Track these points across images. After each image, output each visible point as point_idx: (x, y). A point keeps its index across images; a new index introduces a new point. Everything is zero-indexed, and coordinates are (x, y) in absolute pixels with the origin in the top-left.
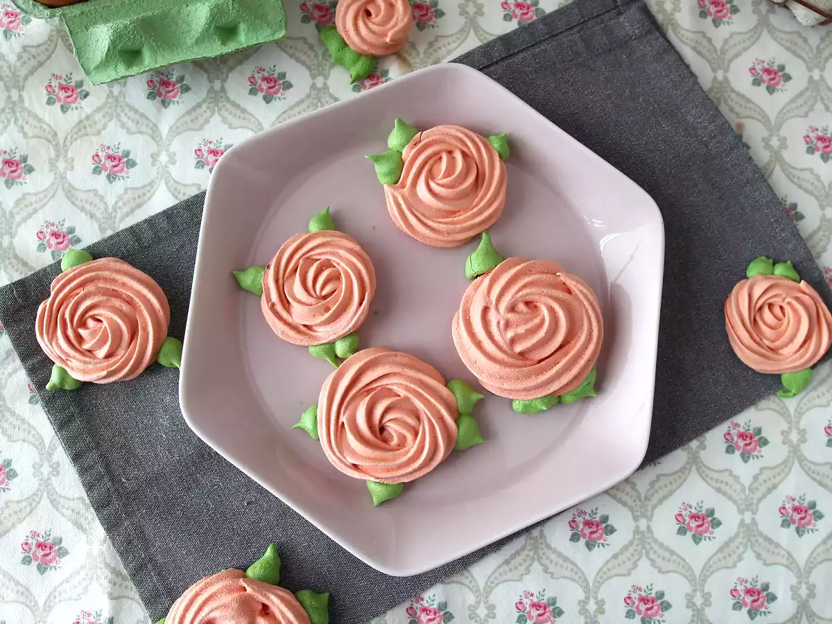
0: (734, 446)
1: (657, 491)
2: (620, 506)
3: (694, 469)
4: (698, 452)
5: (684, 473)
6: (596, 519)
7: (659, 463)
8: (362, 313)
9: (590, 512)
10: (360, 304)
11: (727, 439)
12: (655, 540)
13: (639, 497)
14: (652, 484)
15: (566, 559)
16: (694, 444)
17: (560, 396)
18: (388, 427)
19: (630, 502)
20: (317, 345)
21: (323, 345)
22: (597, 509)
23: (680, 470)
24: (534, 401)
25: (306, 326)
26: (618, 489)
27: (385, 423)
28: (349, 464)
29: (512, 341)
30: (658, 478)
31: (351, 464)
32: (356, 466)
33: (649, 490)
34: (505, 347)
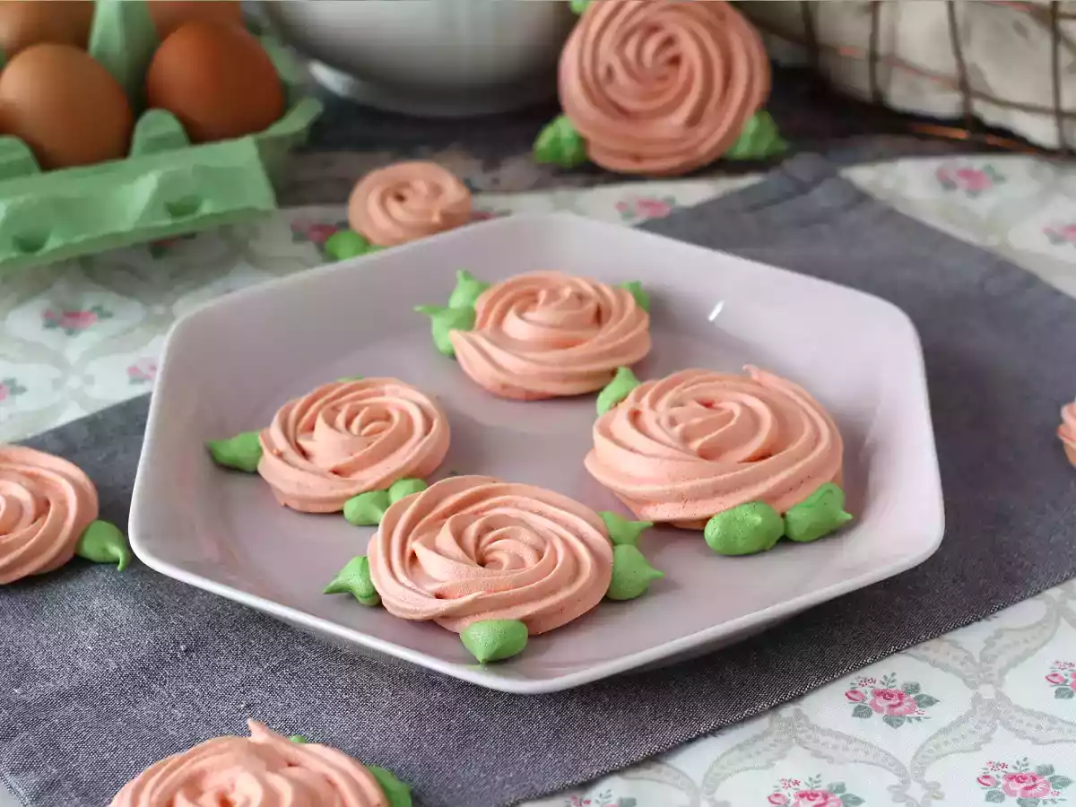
1: (1002, 651)
3: (1063, 621)
4: (1064, 602)
5: (1046, 628)
6: (895, 689)
7: (996, 617)
9: (882, 679)
10: (426, 433)
12: (1018, 708)
13: (969, 658)
14: (989, 643)
15: (850, 739)
16: (1054, 593)
17: (783, 515)
18: (492, 551)
19: (956, 665)
20: (358, 494)
21: (369, 493)
22: (893, 674)
23: (1038, 623)
24: (738, 509)
25: (336, 472)
26: (927, 649)
27: (485, 546)
28: (428, 594)
29: (686, 438)
30: (999, 634)
31: (431, 593)
32: (439, 596)
33: (985, 649)
34: (675, 444)
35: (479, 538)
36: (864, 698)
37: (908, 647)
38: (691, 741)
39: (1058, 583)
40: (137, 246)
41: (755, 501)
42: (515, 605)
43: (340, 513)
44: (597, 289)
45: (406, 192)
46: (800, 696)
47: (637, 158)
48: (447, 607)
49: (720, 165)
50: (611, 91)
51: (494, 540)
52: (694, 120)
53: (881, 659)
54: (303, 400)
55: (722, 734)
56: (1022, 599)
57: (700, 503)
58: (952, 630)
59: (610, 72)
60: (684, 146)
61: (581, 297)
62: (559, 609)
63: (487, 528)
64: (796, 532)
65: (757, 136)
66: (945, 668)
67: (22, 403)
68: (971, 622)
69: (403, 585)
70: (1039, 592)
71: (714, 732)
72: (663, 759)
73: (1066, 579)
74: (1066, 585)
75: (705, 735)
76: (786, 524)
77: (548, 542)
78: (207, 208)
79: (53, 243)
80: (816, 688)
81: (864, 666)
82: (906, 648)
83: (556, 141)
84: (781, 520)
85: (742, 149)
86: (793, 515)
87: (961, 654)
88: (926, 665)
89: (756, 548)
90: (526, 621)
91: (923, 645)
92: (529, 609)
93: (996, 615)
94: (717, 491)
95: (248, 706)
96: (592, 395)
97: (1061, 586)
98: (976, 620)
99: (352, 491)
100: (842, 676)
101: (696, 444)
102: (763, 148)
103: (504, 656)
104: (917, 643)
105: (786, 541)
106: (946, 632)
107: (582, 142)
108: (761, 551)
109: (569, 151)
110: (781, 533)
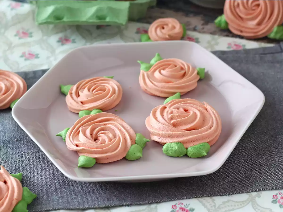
0: (277, 201)
1: (226, 207)
2: (203, 207)
3: (251, 203)
4: (255, 197)
5: (244, 204)
6: (187, 208)
7: (231, 196)
8: (108, 100)
9: (185, 205)
10: (109, 98)
11: (274, 198)
13: (215, 206)
14: (224, 203)
16: (254, 194)
17: (187, 148)
18: (99, 136)
19: (209, 207)
20: (83, 110)
21: (86, 111)
22: (189, 204)
23: (242, 202)
24: (173, 143)
25: (82, 103)
26: (204, 200)
27: (99, 135)
28: (74, 144)
29: (172, 119)
30: (228, 201)
31: (75, 144)
32: (77, 146)
33: (221, 205)
34: (167, 119)
35: (98, 131)
36: (176, 208)
37: (200, 197)
38: (120, 206)
39: (257, 191)
40: (93, 26)
41: (178, 142)
42: (94, 153)
43: (78, 114)
44: (189, 67)
45: (165, 27)
46: (160, 202)
47: (241, 32)
48: (76, 149)
49: (265, 39)
50: (238, 10)
51: (102, 133)
52: (259, 24)
53: (189, 198)
54: (89, 79)
55: (130, 207)
56: (243, 193)
57: (164, 138)
58: (216, 196)
59: (238, 5)
60: (256, 31)
61: (182, 69)
62: (107, 158)
63: (102, 129)
64: (189, 154)
65: (277, 33)
66: (205, 207)
67: (35, 61)
68: (223, 195)
69: (70, 139)
70: (250, 192)
71: (128, 205)
72: (110, 209)
73: (260, 191)
74: (259, 193)
75: (125, 206)
76: (187, 151)
77: (116, 138)
78: (108, 19)
79: (65, 19)
80: (165, 201)
81: (183, 199)
82: (199, 197)
83: (220, 21)
84: (185, 150)
85: (272, 36)
86: (190, 149)
87: (213, 204)
88: (201, 204)
89: (176, 155)
90: (96, 159)
91: (204, 198)
92: (97, 156)
93: (232, 195)
94: (169, 136)
95: (19, 161)
96: (166, 98)
97: (257, 192)
98: (225, 195)
99: (82, 109)
100: (175, 200)
101: (172, 121)
102: (278, 37)
103: (86, 167)
104: (203, 197)
105: (186, 156)
106: (214, 196)
107: (227, 24)
108: (178, 157)
109: (223, 25)
110: (185, 153)
